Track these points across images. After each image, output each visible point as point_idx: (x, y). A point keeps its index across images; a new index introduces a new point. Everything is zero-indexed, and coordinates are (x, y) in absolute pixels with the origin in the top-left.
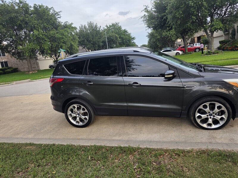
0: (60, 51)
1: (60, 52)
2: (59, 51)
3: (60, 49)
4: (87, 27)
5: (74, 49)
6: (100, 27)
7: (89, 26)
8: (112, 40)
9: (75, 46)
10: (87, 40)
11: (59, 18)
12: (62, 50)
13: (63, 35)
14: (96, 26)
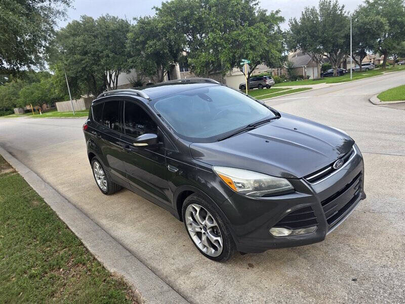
0: (243, 63)
1: (244, 65)
2: (241, 64)
3: (243, 60)
4: (318, 12)
5: (272, 57)
6: (343, 7)
7: (321, 10)
8: (369, 31)
9: (274, 51)
10: (313, 36)
11: (255, 5)
12: (246, 60)
13: (251, 35)
14: (335, 6)
